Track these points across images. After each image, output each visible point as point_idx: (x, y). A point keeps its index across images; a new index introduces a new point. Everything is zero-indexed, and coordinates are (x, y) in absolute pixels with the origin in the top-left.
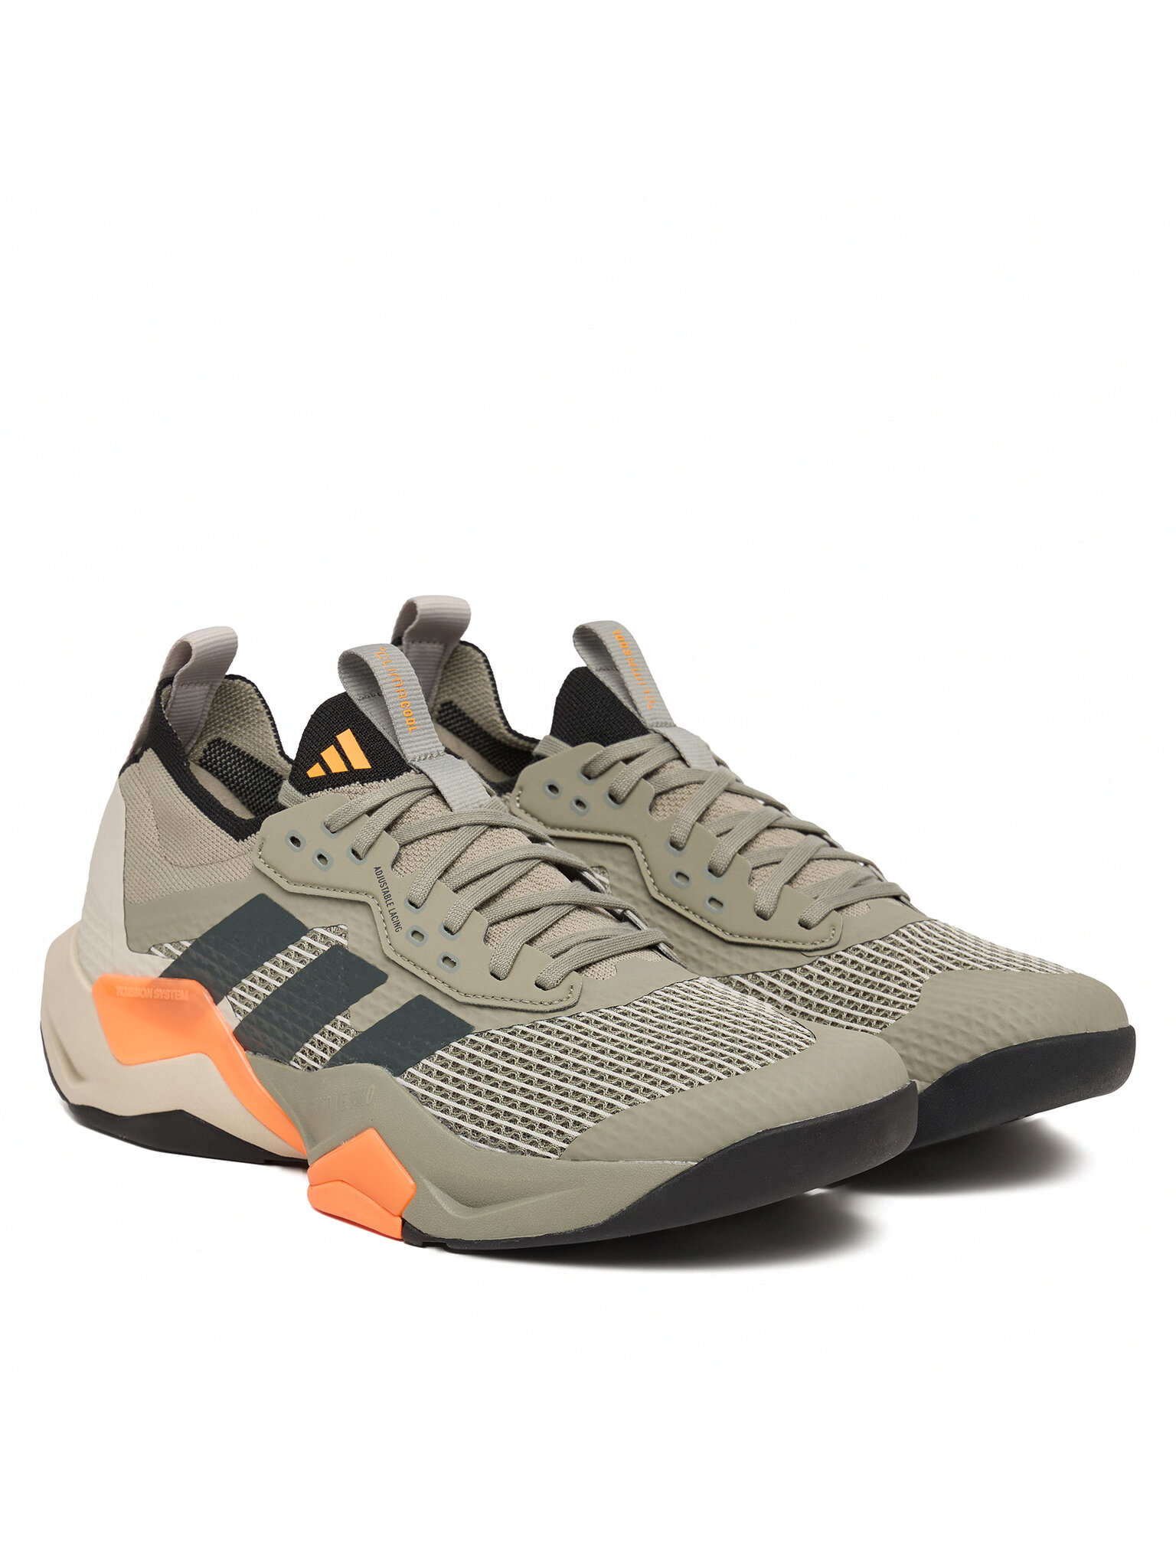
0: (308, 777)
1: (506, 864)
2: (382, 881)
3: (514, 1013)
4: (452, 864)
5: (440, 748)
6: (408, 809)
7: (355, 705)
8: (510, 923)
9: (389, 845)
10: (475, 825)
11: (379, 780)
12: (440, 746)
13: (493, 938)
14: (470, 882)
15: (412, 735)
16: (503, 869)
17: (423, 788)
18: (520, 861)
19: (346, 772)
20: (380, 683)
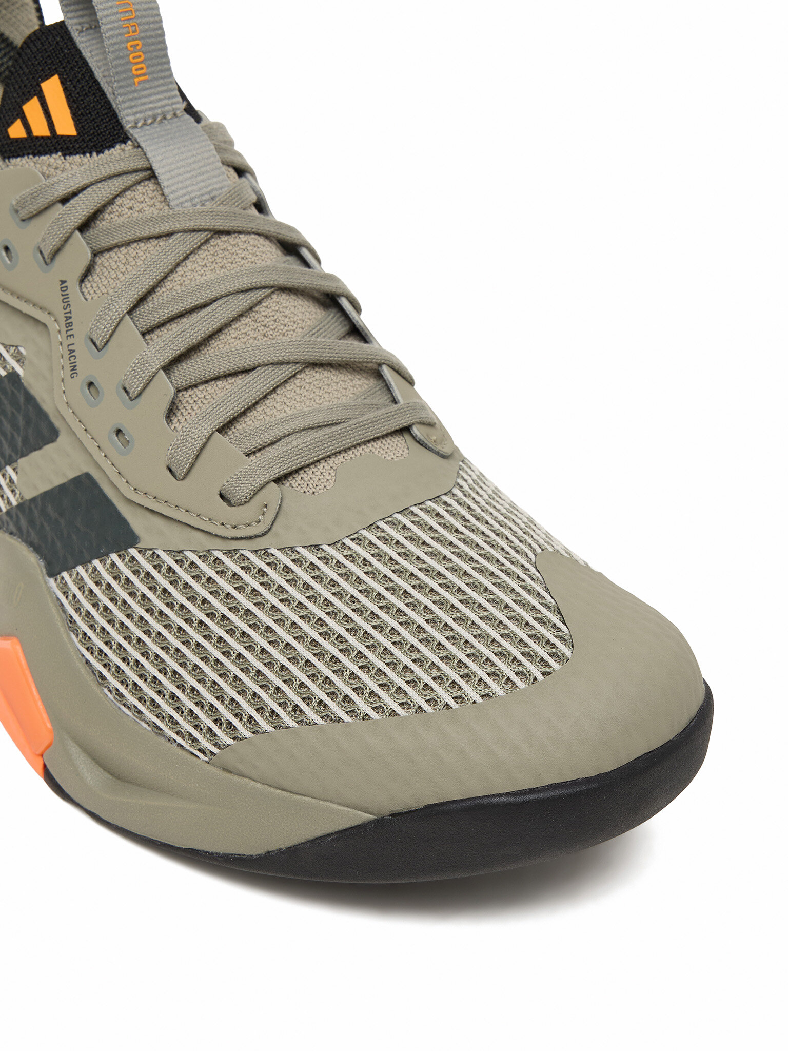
0: (8, 136)
1: (222, 297)
2: (65, 298)
3: (189, 529)
4: (151, 291)
5: (178, 106)
6: (111, 202)
7: (71, 39)
8: (210, 388)
9: (79, 250)
10: (194, 231)
11: (84, 154)
12: (178, 103)
13: (183, 411)
14: (172, 319)
15: (138, 88)
16: (214, 306)
17: (136, 171)
18: (242, 291)
19: (48, 137)
20: (99, 15)
